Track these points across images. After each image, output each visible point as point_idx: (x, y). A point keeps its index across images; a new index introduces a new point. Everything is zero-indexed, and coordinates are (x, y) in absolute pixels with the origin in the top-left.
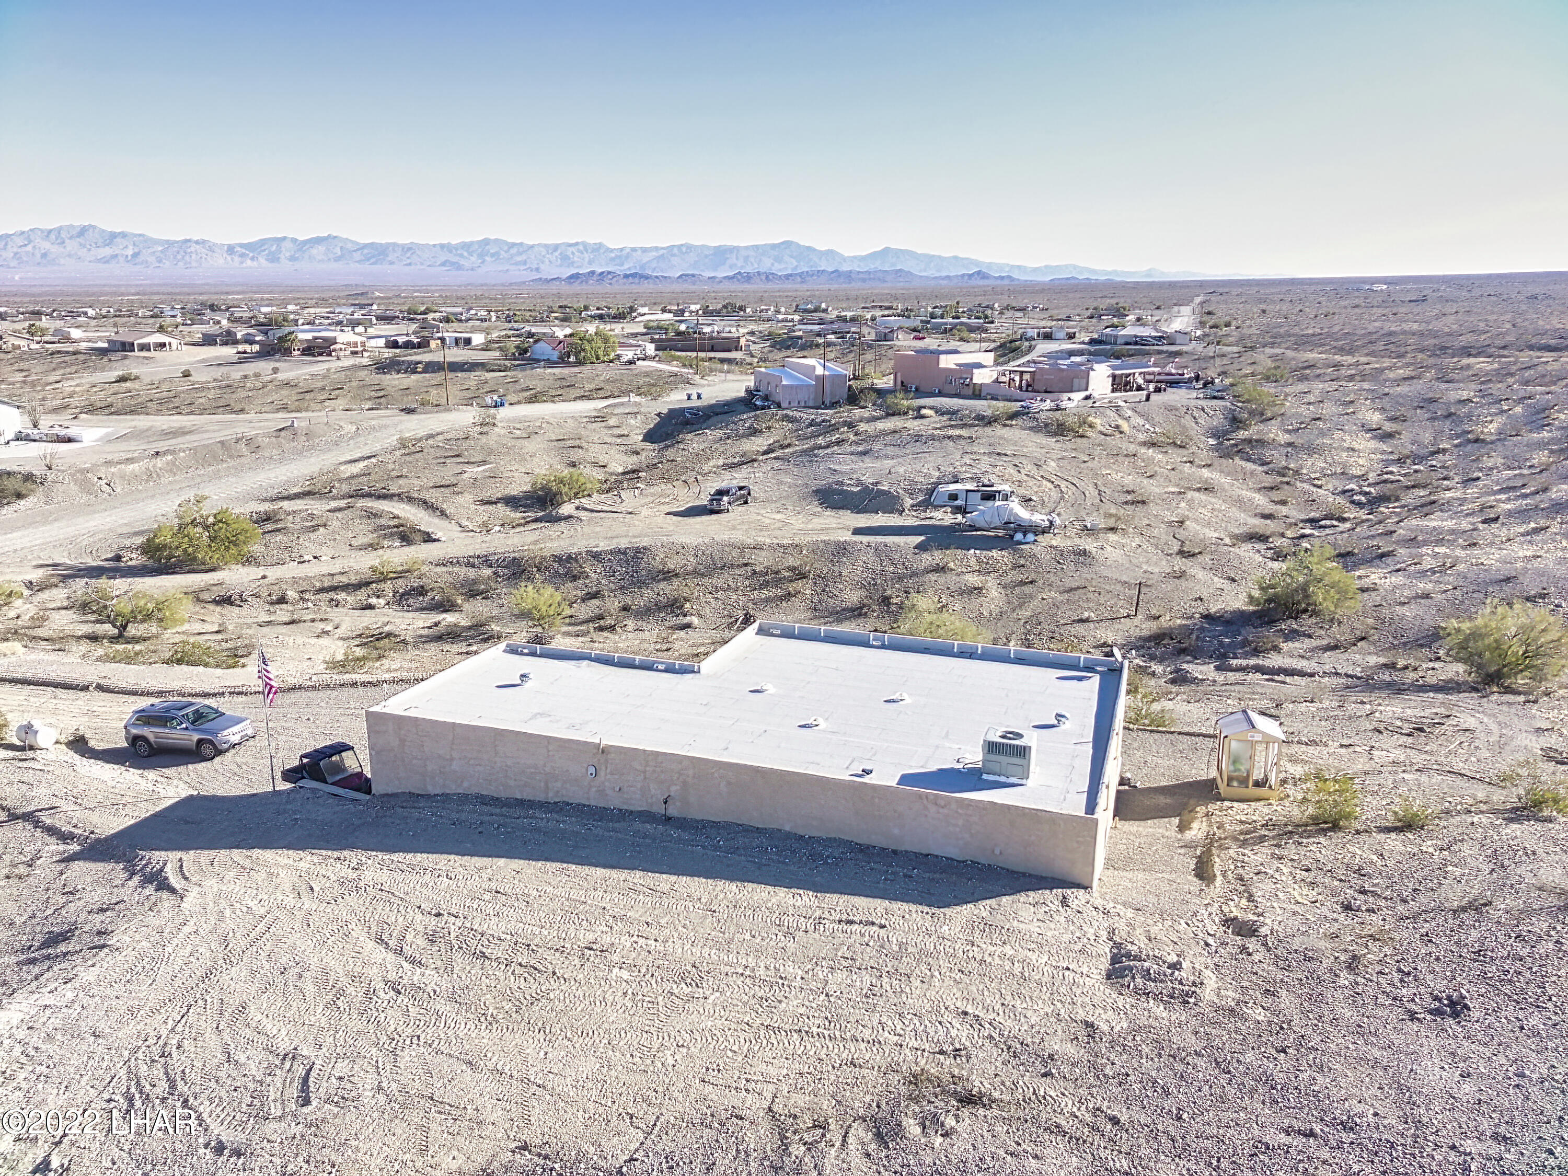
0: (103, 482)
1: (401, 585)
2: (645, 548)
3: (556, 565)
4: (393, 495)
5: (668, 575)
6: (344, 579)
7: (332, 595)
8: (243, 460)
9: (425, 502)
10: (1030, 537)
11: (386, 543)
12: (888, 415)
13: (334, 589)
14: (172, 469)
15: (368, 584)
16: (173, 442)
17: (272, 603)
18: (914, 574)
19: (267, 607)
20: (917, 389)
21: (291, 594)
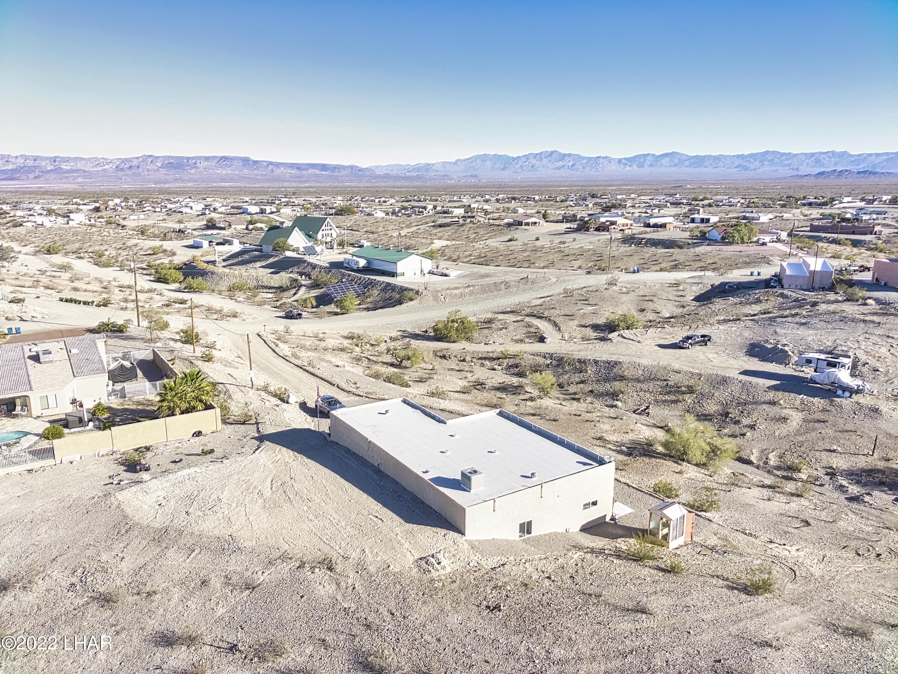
0: (442, 297)
1: (512, 361)
3: (577, 364)
4: (543, 317)
6: (491, 355)
7: (483, 361)
8: (501, 292)
9: (555, 322)
10: (847, 394)
11: (527, 340)
12: (848, 300)
13: (485, 358)
15: (499, 359)
17: (460, 361)
19: (457, 362)
20: (885, 284)
21: (468, 358)
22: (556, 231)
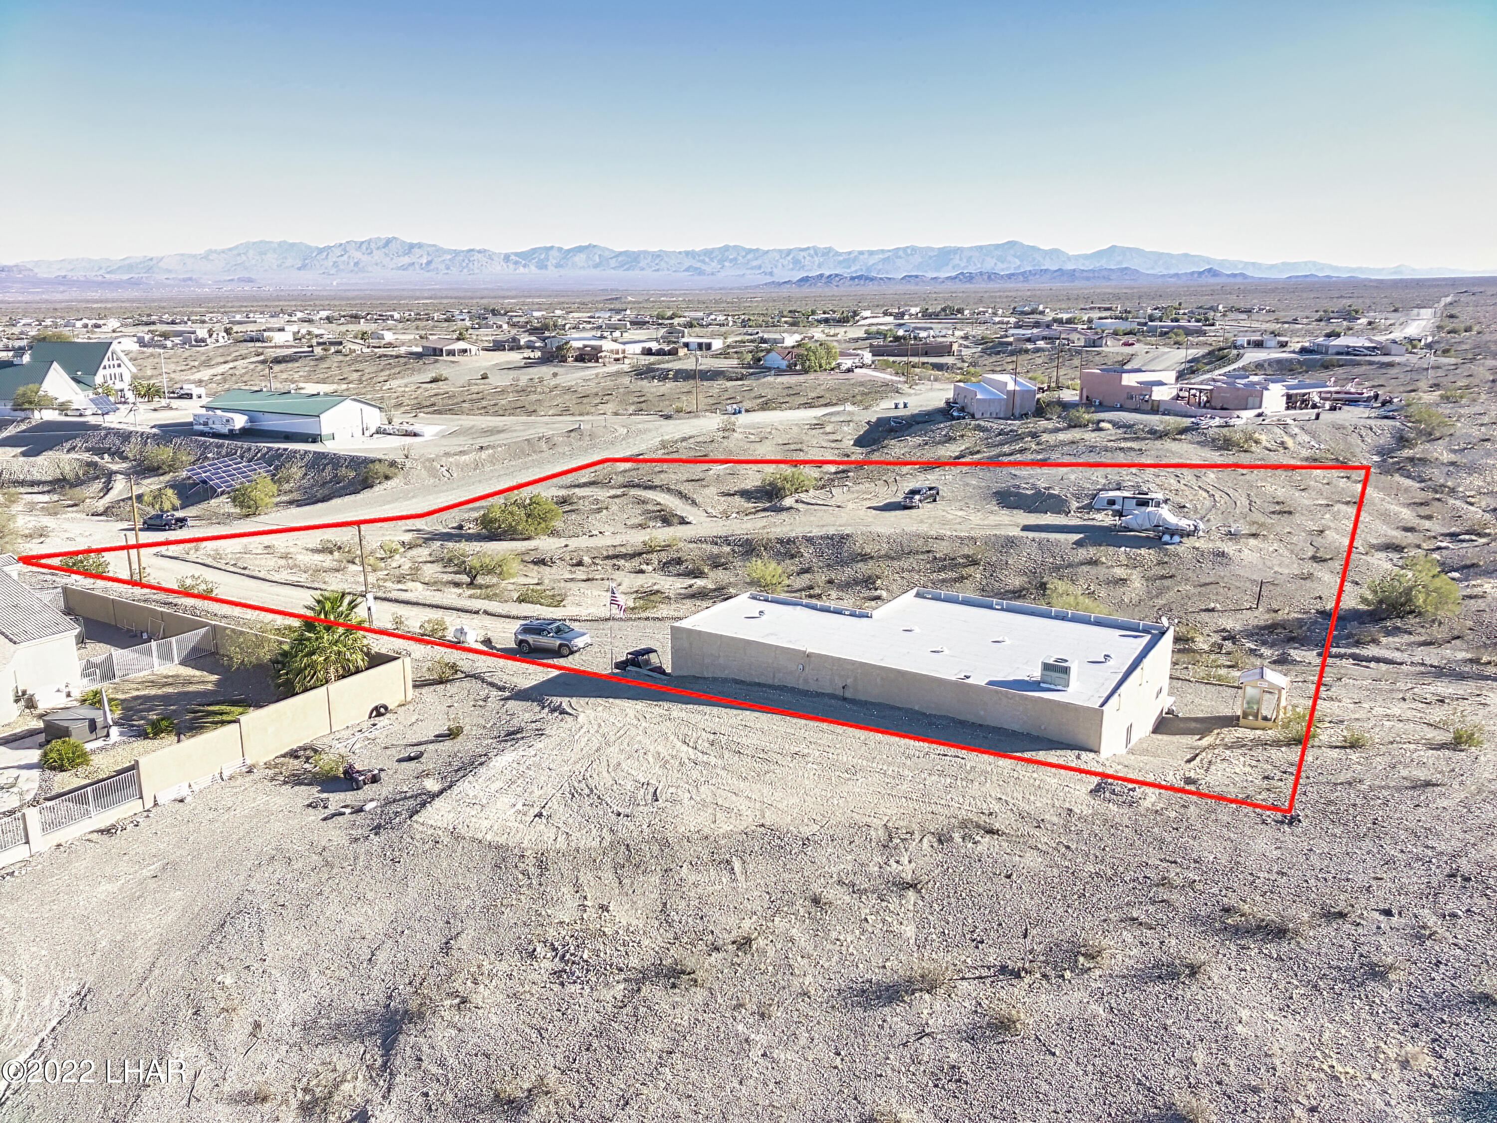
0: (443, 469)
1: (665, 557)
2: (848, 535)
3: (778, 546)
4: (656, 487)
5: (865, 557)
6: (624, 550)
7: (615, 561)
8: (543, 455)
9: (680, 493)
10: (1177, 539)
11: (651, 524)
12: (1070, 427)
13: (616, 557)
14: (492, 460)
15: (640, 554)
16: (492, 438)
17: (573, 565)
18: (1070, 565)
19: (569, 568)
20: (1100, 403)
21: (587, 560)
22: (508, 362)
